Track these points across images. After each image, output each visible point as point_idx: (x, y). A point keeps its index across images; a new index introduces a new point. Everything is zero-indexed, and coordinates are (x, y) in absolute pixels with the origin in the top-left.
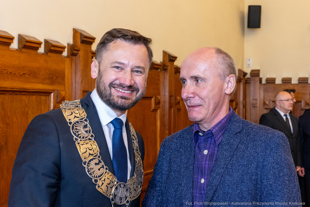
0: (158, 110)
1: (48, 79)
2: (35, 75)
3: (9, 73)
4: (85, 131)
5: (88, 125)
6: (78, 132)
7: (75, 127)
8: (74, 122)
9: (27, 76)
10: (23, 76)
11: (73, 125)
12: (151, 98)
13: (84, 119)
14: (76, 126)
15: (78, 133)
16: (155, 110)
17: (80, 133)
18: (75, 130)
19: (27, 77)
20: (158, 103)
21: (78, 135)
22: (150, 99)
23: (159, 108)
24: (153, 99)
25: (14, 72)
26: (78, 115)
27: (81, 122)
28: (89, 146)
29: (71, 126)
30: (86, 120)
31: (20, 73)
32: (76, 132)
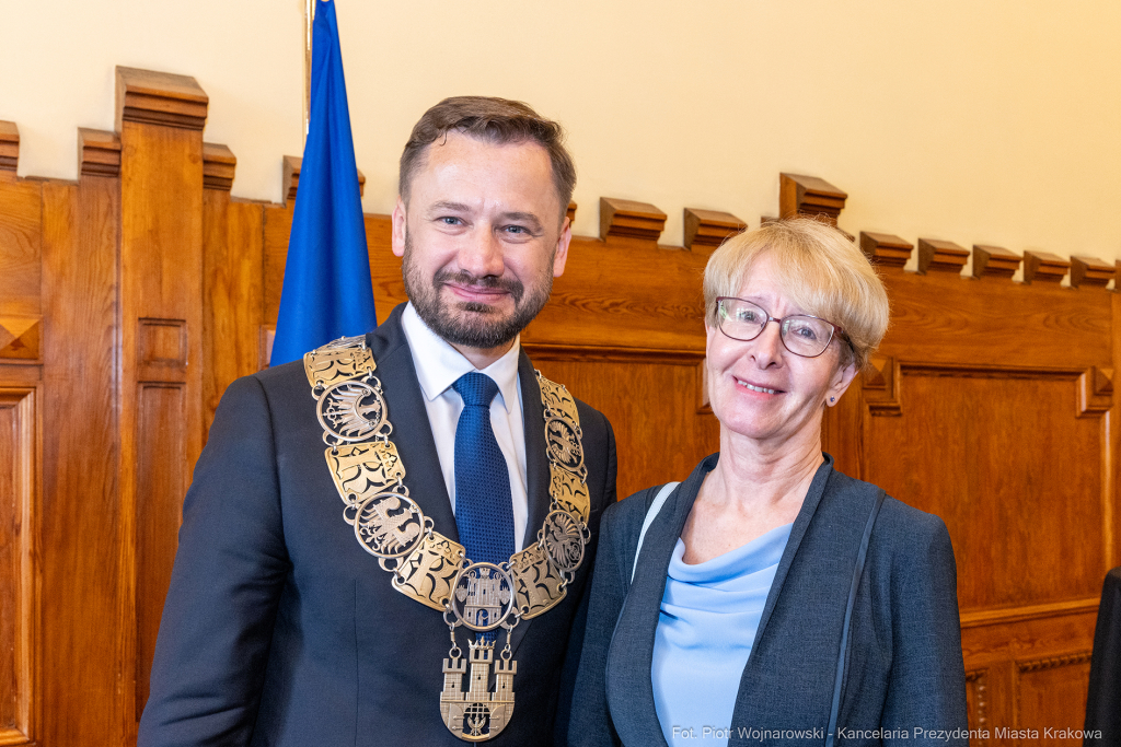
0: (1104, 412)
1: (693, 318)
2: (649, 309)
3: (567, 302)
4: (364, 415)
5: (379, 397)
6: (339, 417)
7: (332, 403)
8: (332, 388)
9: (625, 310)
10: (610, 310)
11: (329, 396)
12: (1078, 374)
13: (365, 379)
14: (335, 401)
15: (340, 421)
16: (1094, 414)
17: (344, 420)
18: (331, 411)
19: (623, 314)
20: (1103, 390)
21: (340, 425)
22: (1072, 377)
23: (1110, 406)
24: (1083, 379)
25: (585, 301)
26: (349, 369)
27: (353, 386)
28: (370, 458)
29: (320, 400)
30: (372, 382)
31: (603, 302)
32: (332, 417)
